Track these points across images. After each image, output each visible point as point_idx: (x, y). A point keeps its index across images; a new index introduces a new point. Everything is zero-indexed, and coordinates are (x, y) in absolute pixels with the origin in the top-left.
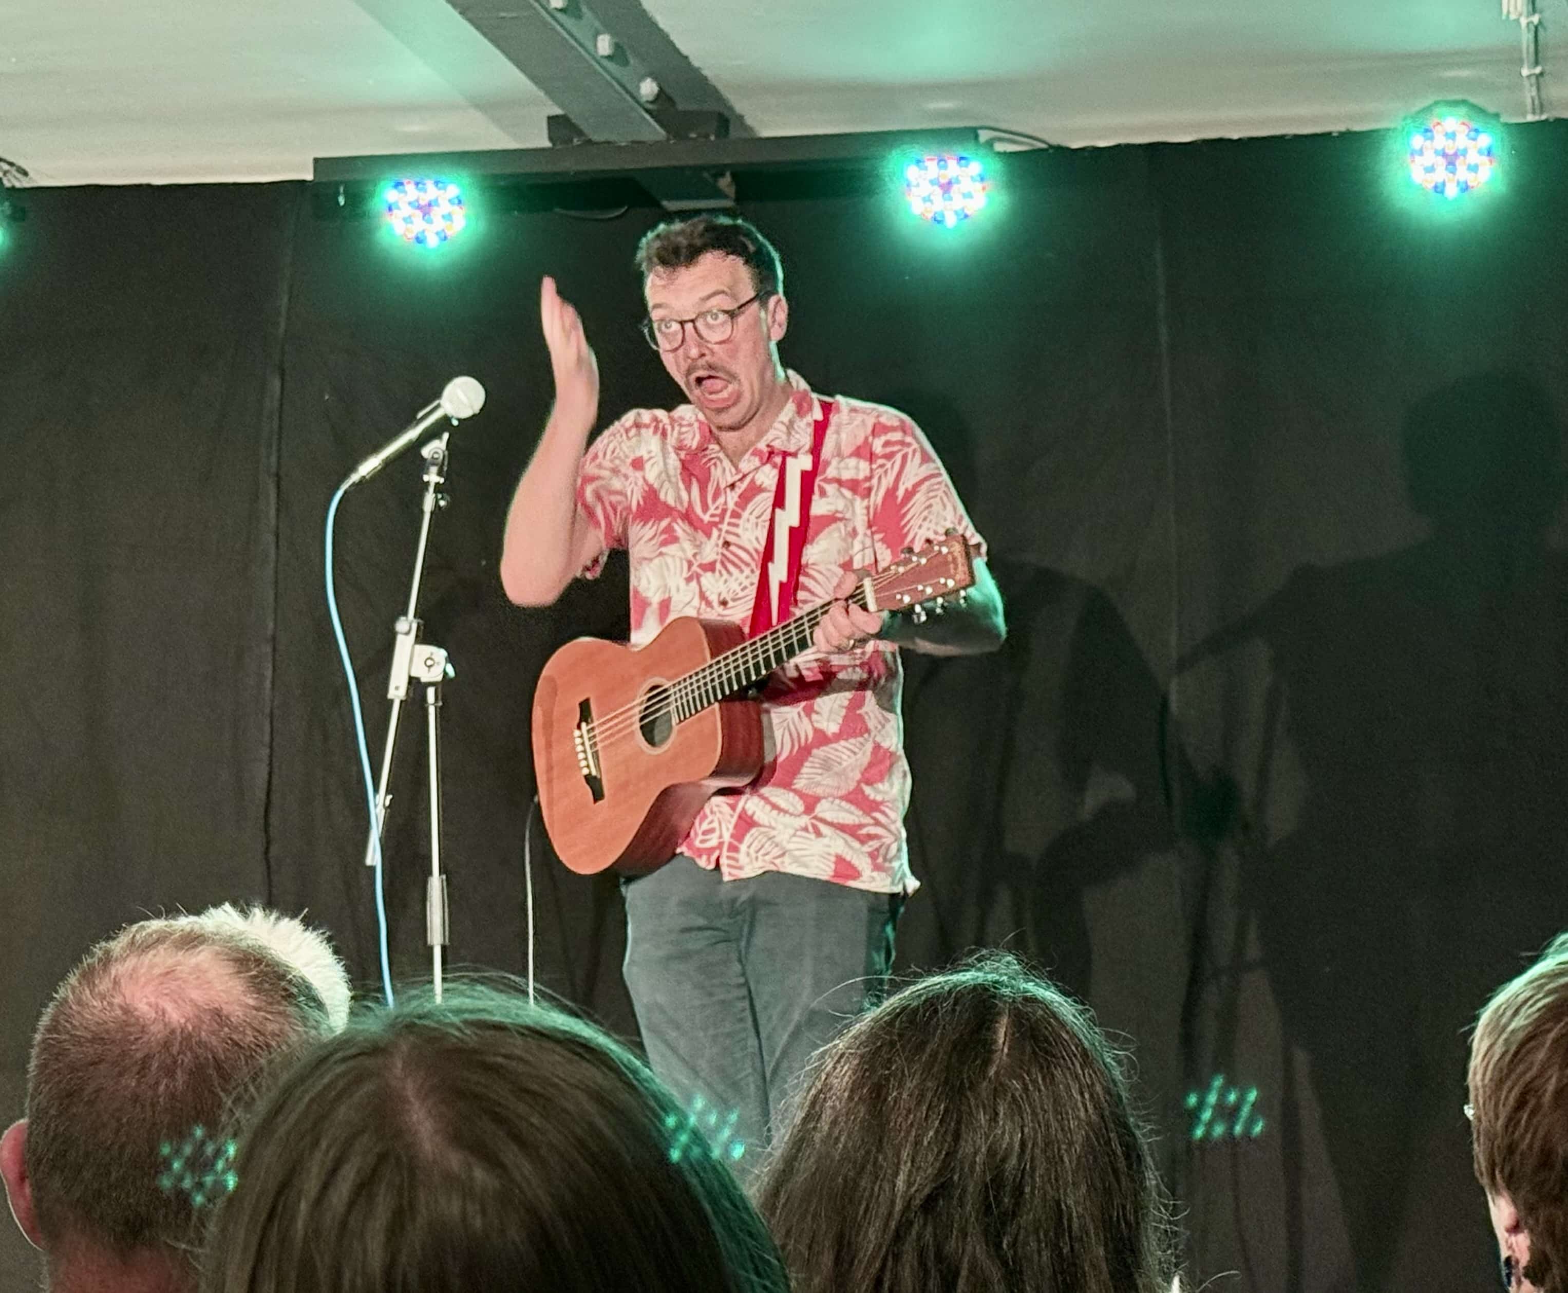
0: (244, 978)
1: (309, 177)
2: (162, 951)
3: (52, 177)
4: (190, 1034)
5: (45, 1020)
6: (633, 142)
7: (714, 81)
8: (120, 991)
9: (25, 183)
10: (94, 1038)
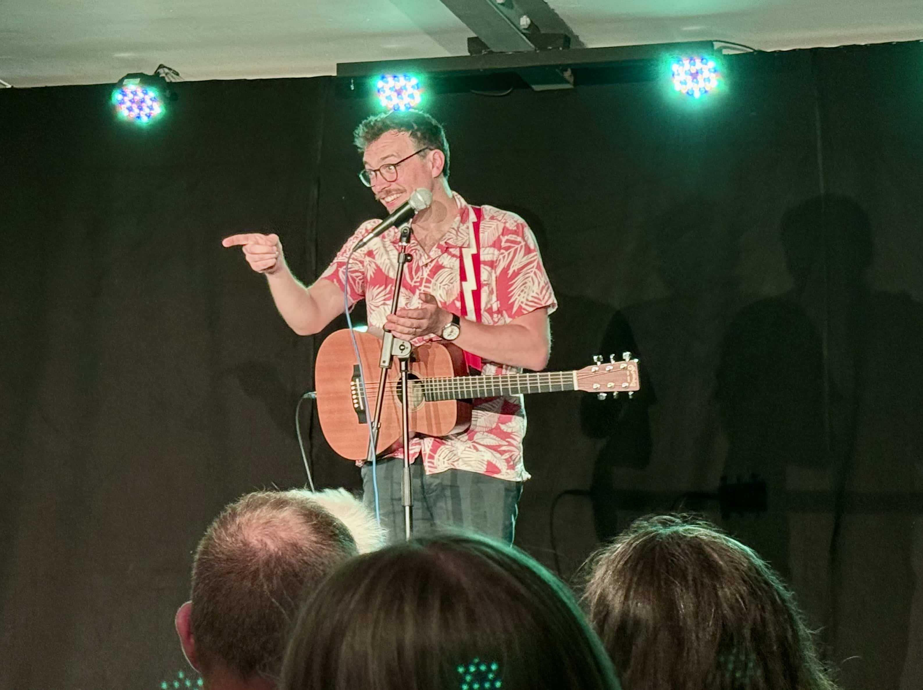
0: (310, 525)
1: (334, 74)
2: (264, 511)
3: (192, 76)
4: (280, 557)
5: (200, 548)
6: (516, 52)
7: (561, 17)
8: (242, 533)
9: (177, 80)
10: (228, 559)
